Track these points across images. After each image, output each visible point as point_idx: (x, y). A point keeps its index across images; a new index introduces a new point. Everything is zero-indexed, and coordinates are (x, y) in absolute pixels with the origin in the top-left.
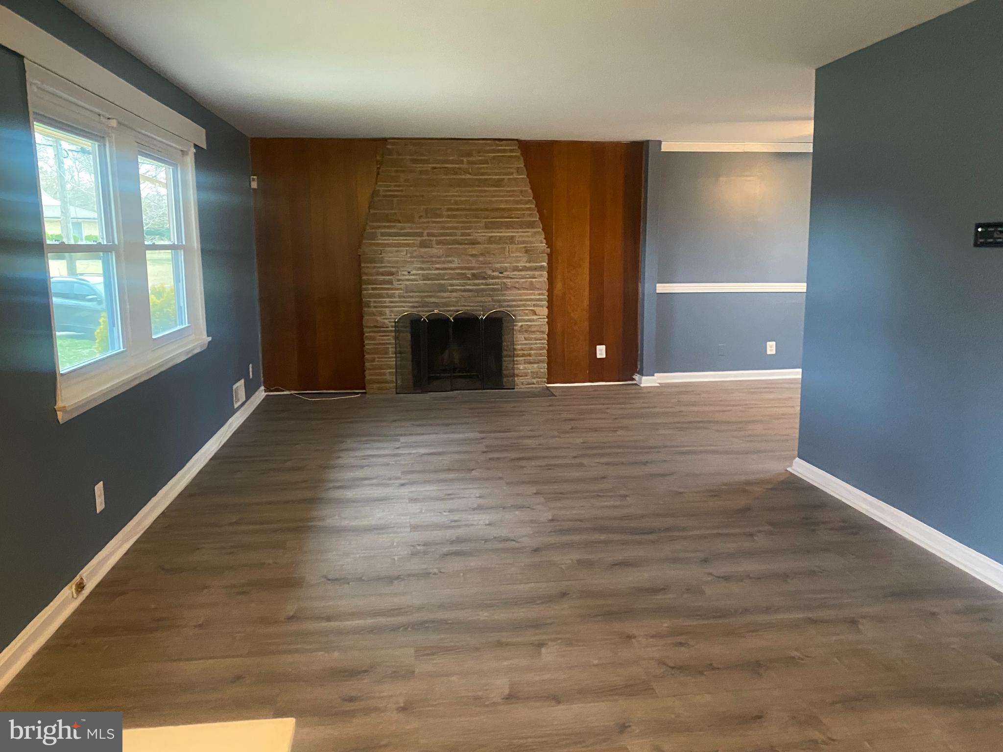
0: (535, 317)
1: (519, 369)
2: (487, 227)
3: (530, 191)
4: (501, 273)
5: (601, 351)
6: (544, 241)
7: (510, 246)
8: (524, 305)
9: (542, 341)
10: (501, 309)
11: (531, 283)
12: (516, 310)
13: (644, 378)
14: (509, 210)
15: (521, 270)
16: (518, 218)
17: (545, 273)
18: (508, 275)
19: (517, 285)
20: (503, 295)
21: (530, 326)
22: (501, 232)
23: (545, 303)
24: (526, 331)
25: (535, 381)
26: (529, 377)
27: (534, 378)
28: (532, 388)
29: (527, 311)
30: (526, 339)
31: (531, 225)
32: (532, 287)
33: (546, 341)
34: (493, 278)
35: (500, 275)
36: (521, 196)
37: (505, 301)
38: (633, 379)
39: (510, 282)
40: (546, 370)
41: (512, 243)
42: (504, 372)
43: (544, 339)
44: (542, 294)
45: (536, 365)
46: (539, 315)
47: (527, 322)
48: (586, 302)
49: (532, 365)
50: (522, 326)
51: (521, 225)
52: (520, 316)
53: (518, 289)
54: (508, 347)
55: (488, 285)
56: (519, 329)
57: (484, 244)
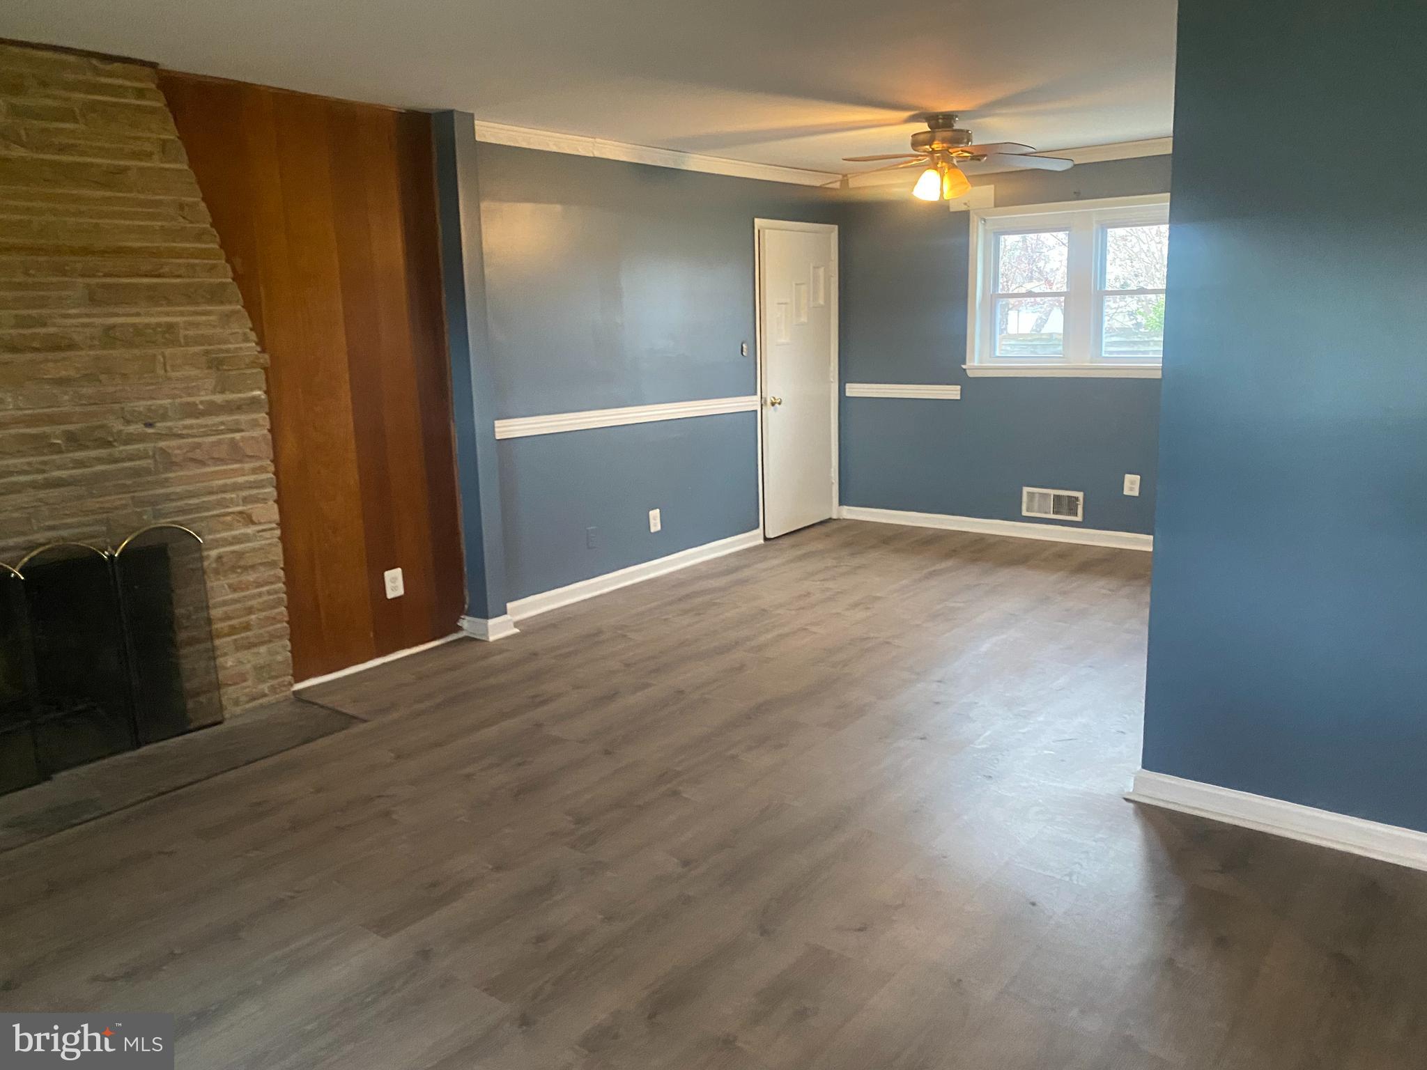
0: (250, 530)
1: (226, 668)
2: (93, 299)
3: (203, 205)
4: (150, 425)
5: (394, 583)
6: (253, 336)
7: (168, 351)
8: (221, 504)
9: (273, 587)
10: (163, 522)
11: (233, 444)
12: (202, 519)
13: (491, 622)
14: (155, 253)
15: (202, 414)
16: (179, 276)
17: (262, 417)
18: (170, 428)
19: (198, 454)
20: (165, 483)
21: (240, 555)
22: (138, 315)
23: (271, 491)
24: (233, 569)
25: (265, 687)
26: (249, 683)
27: (264, 681)
28: (262, 706)
29: (229, 518)
30: (234, 589)
31: (215, 295)
32: (237, 453)
33: (281, 585)
34: (130, 439)
35: (150, 431)
36: (181, 220)
37: (168, 498)
38: (460, 629)
39: (179, 448)
40: (289, 654)
41: (174, 342)
42: (187, 686)
43: (278, 579)
44: (262, 469)
45: (263, 649)
46: (260, 523)
47: (231, 544)
48: (352, 476)
49: (255, 650)
50: (219, 558)
51: (190, 296)
52: (211, 532)
53: (202, 463)
54: (189, 617)
55: (116, 461)
56: (214, 565)
57: (91, 347)
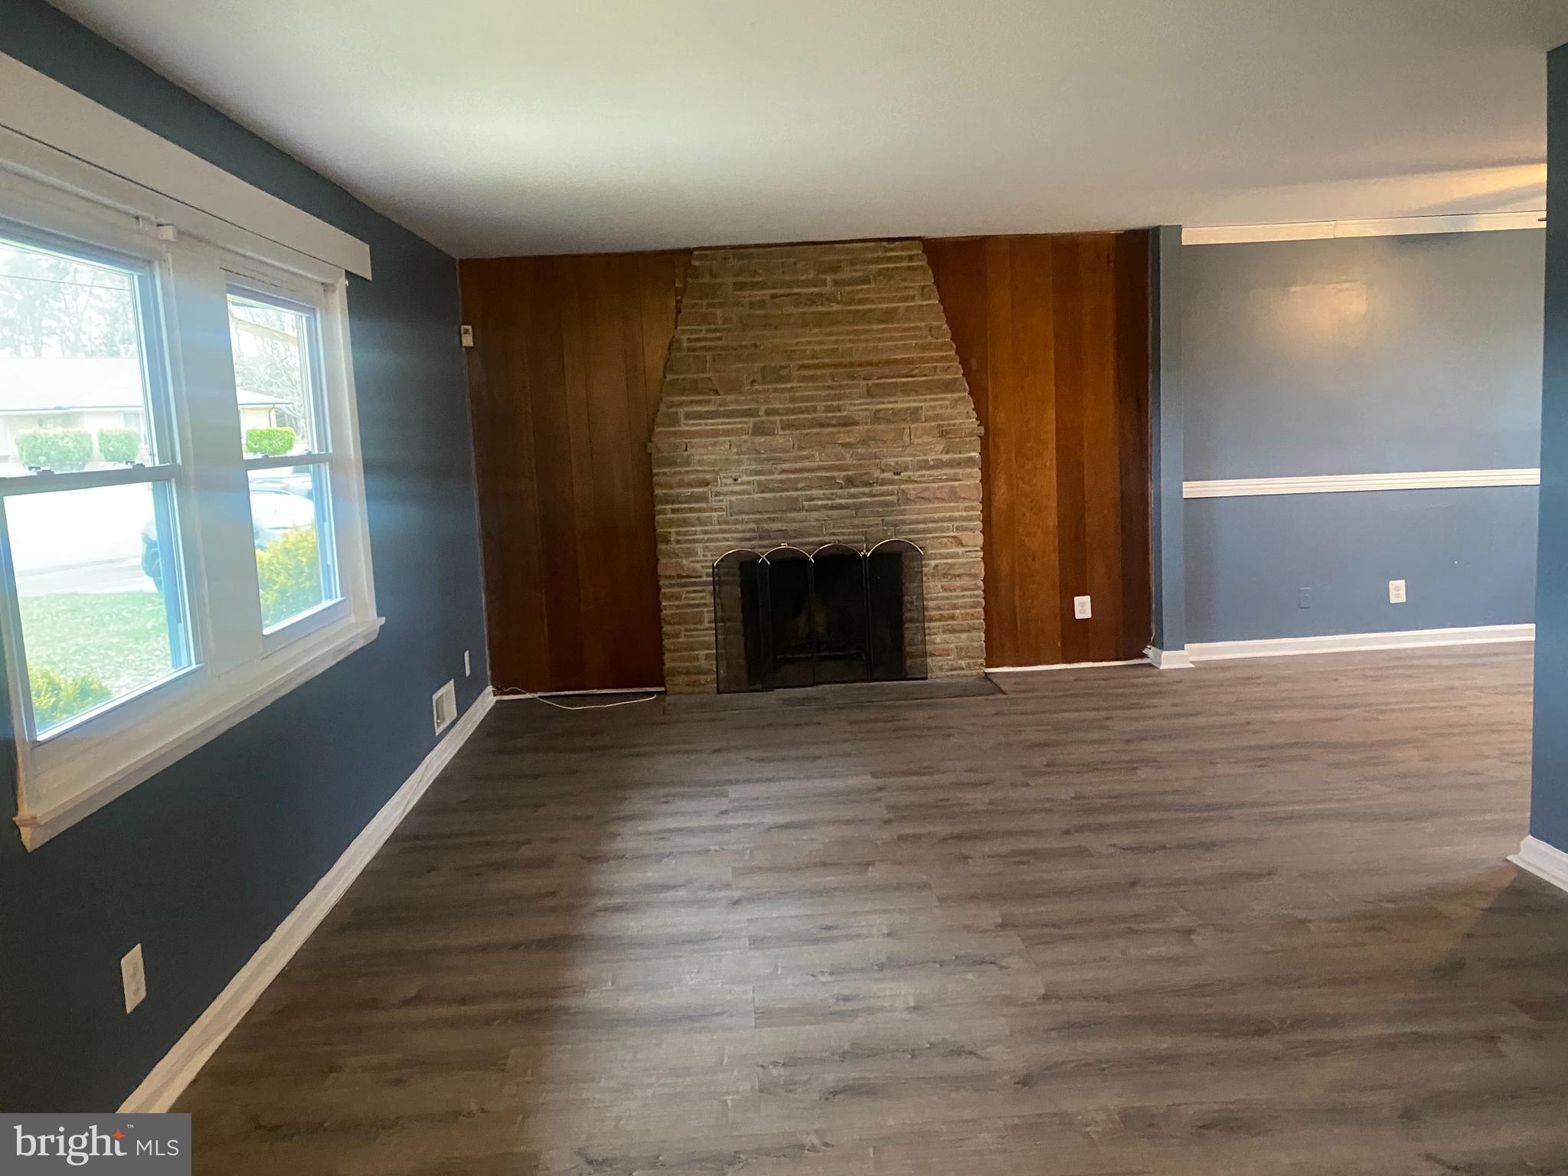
0: (960, 550)
1: (935, 643)
2: (869, 394)
3: (945, 326)
4: (897, 474)
5: (1083, 607)
6: (974, 414)
7: (913, 426)
8: (942, 530)
9: (975, 592)
10: (901, 538)
11: (953, 489)
12: (926, 539)
13: (1165, 653)
14: (910, 362)
15: (931, 468)
16: (925, 375)
17: (977, 472)
18: (909, 477)
19: (926, 494)
20: (903, 512)
21: (951, 566)
22: (896, 402)
23: (979, 524)
24: (945, 575)
25: (963, 663)
26: (952, 657)
27: (962, 659)
28: (959, 675)
29: (945, 540)
30: (944, 589)
31: (949, 386)
32: (954, 496)
33: (981, 592)
34: (884, 482)
35: (896, 477)
36: (930, 337)
37: (904, 522)
38: (1145, 656)
39: (914, 489)
40: (983, 643)
41: (917, 420)
42: (908, 649)
43: (978, 588)
44: (973, 508)
45: (964, 636)
46: (968, 546)
47: (947, 558)
48: (1052, 521)
49: (958, 635)
50: (937, 566)
51: (932, 388)
52: (933, 548)
53: (929, 500)
54: (912, 602)
55: (874, 496)
56: (932, 571)
57: (866, 423)
